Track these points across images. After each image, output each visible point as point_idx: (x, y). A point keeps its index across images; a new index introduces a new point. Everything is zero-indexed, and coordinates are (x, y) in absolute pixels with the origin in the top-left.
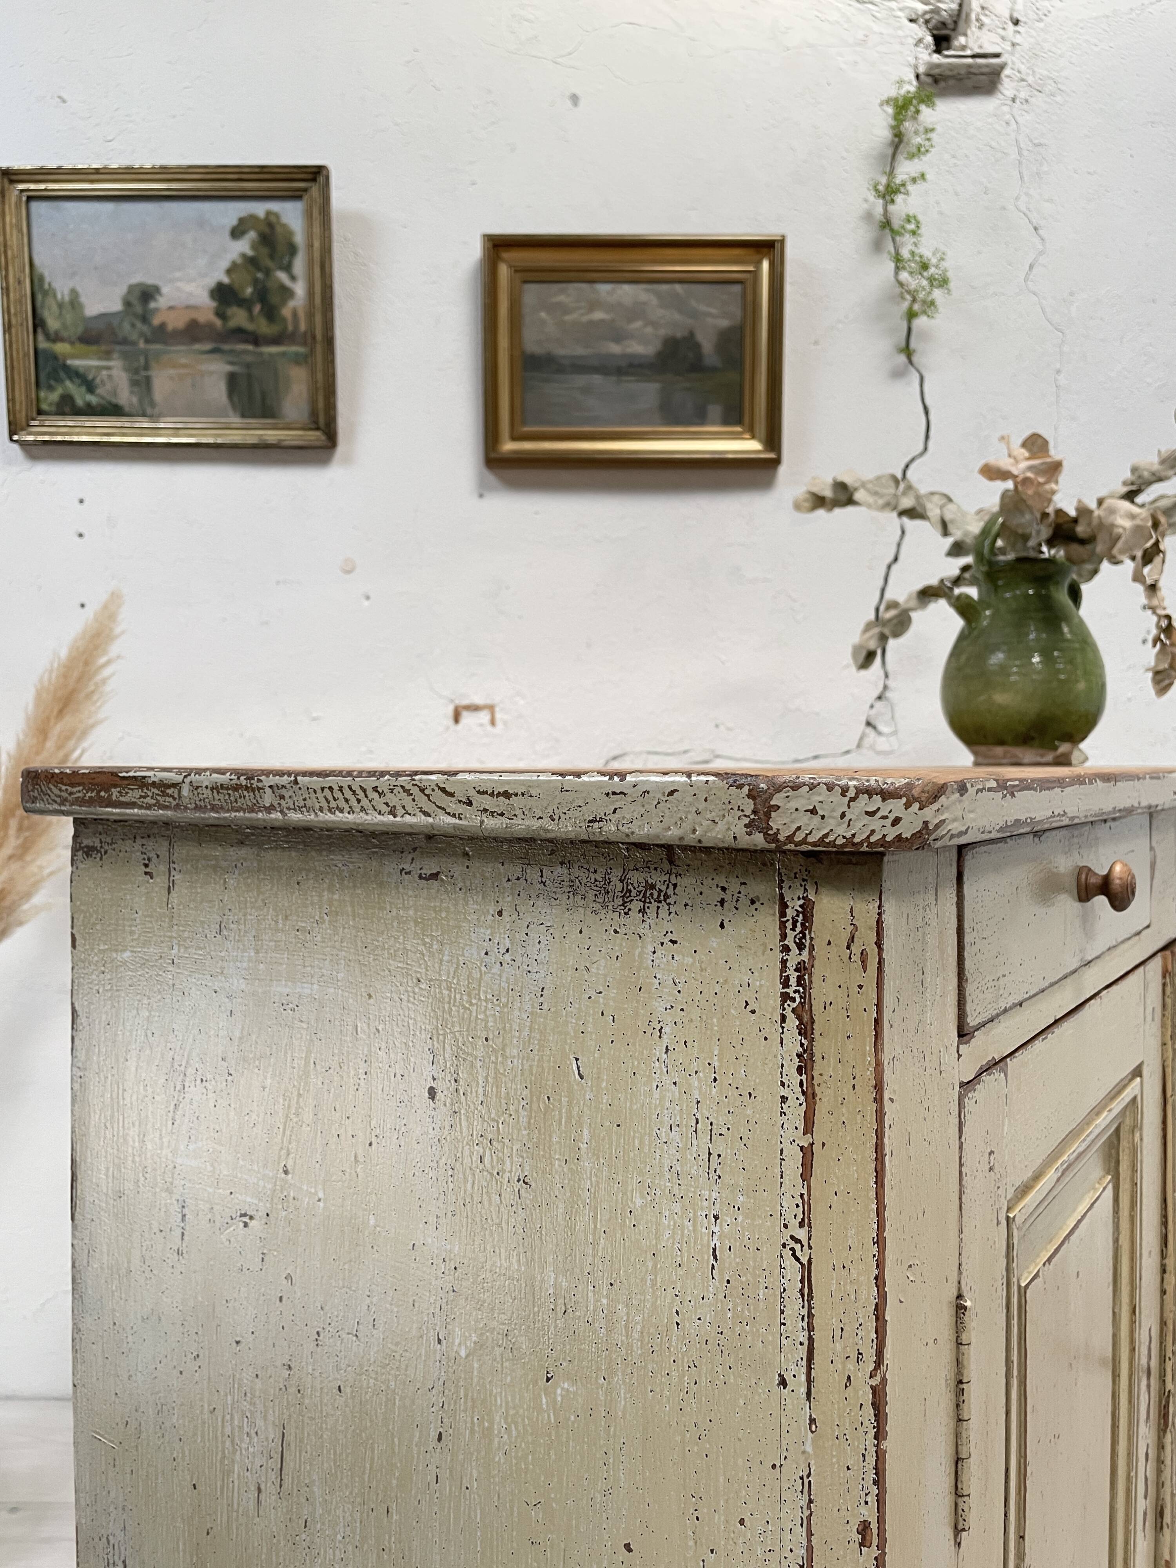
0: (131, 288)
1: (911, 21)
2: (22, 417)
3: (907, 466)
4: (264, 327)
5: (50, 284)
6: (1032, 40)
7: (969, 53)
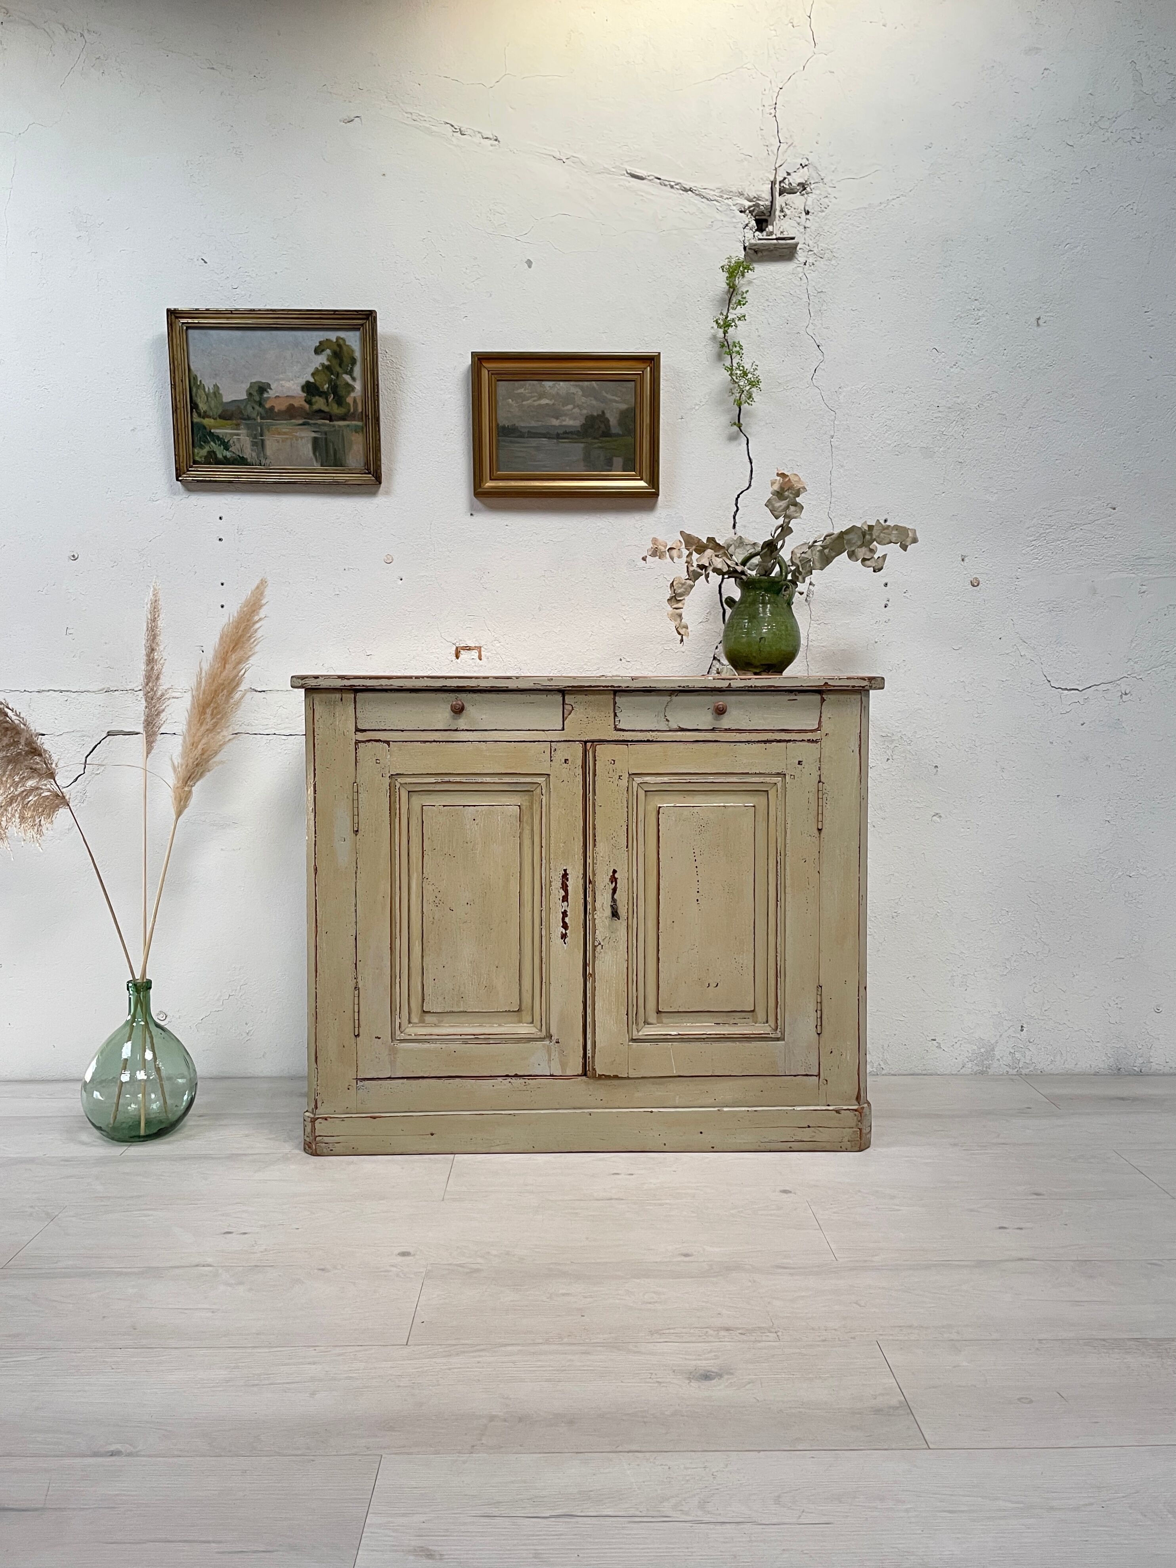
0: (252, 385)
1: (741, 212)
2: (184, 465)
3: (739, 496)
4: (336, 410)
5: (200, 381)
6: (817, 225)
7: (774, 237)
